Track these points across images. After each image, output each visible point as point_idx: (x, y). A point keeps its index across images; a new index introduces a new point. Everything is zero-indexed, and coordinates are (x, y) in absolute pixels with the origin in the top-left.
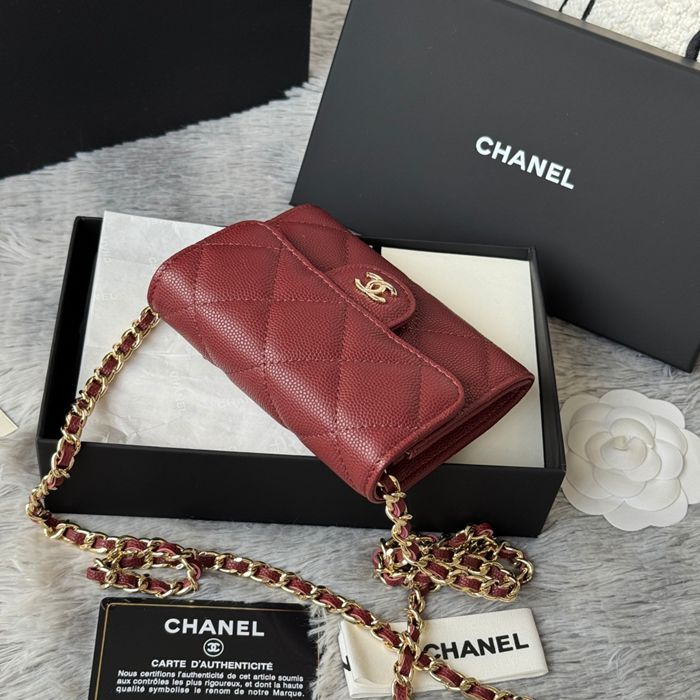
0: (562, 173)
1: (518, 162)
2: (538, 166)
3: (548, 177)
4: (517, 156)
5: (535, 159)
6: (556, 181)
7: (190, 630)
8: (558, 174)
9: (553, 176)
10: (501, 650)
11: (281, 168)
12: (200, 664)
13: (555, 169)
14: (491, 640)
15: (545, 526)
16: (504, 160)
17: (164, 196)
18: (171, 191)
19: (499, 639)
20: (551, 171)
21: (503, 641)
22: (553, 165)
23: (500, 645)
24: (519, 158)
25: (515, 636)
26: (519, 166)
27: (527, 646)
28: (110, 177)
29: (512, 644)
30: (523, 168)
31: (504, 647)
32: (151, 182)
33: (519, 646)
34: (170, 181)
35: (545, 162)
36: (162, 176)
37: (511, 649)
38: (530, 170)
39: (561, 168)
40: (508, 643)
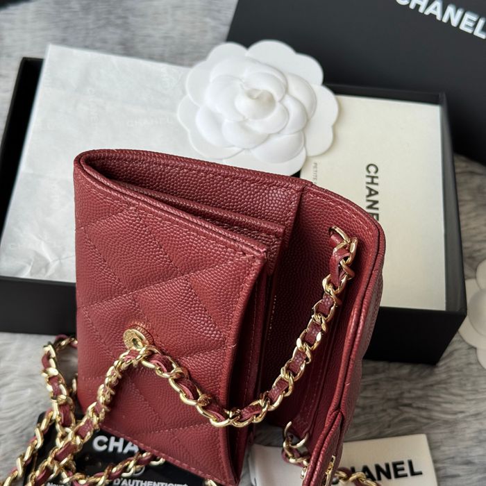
0: (476, 23)
1: (434, 12)
2: (453, 15)
3: (462, 27)
4: (433, 6)
5: (450, 9)
6: (470, 31)
7: (115, 449)
8: (471, 24)
9: (467, 26)
10: (397, 476)
11: (219, 11)
12: (121, 482)
13: (469, 20)
14: (387, 466)
15: (445, 355)
16: (421, 10)
17: (113, 35)
18: (119, 31)
19: (395, 465)
20: (465, 22)
21: (399, 466)
22: (468, 16)
23: (396, 470)
24: (436, 8)
25: (410, 463)
26: (435, 16)
27: (420, 473)
28: (66, 16)
29: (407, 471)
30: (439, 18)
31: (400, 473)
32: (102, 22)
33: (413, 474)
34: (119, 22)
35: (460, 12)
36: (112, 17)
37: (406, 476)
38: (445, 20)
39: (474, 18)
40: (403, 469)
